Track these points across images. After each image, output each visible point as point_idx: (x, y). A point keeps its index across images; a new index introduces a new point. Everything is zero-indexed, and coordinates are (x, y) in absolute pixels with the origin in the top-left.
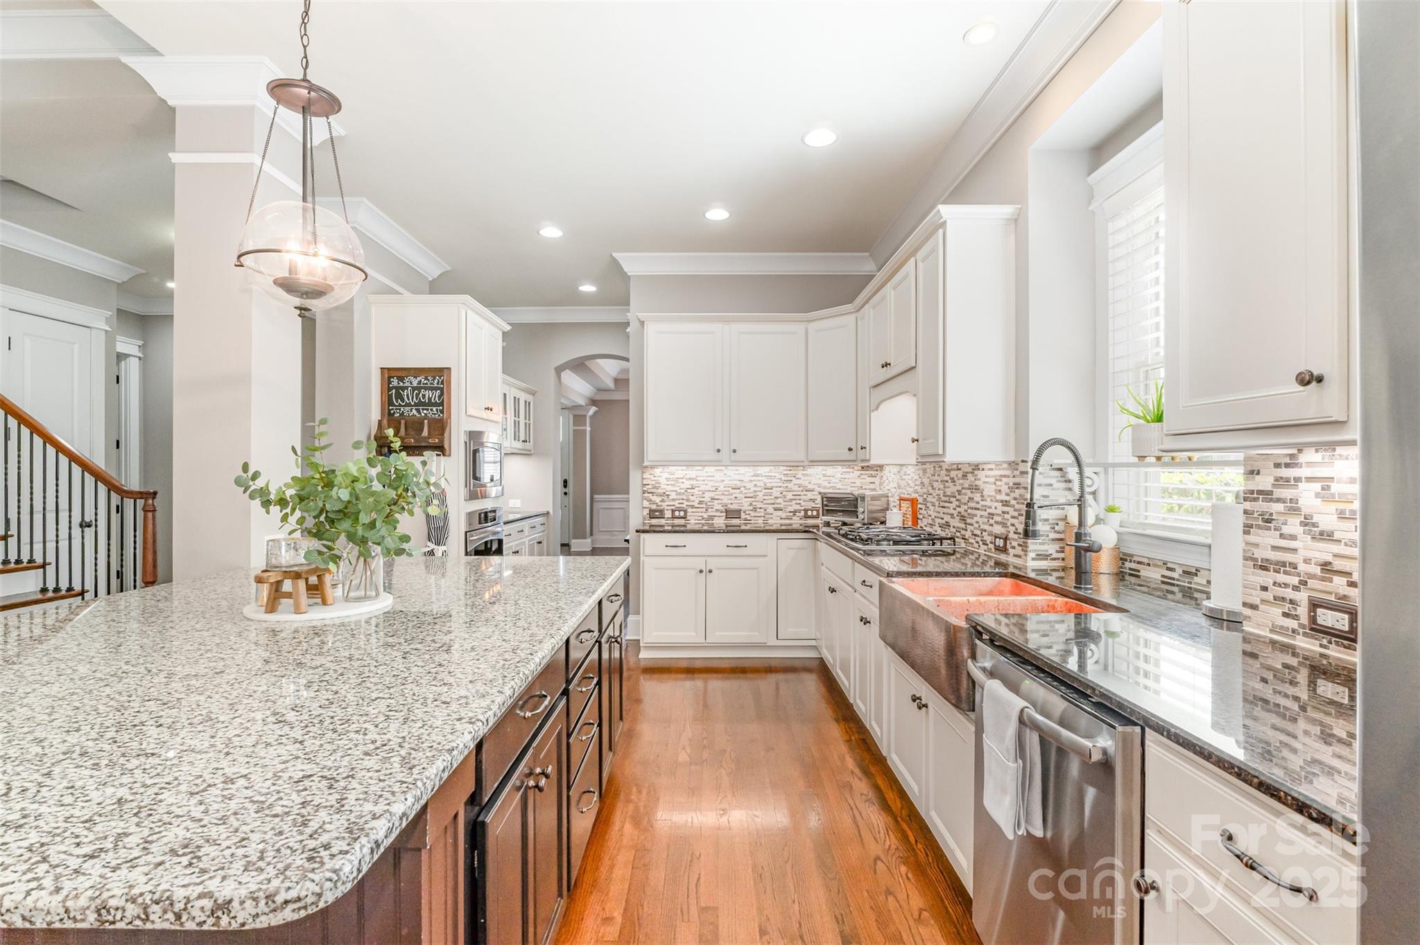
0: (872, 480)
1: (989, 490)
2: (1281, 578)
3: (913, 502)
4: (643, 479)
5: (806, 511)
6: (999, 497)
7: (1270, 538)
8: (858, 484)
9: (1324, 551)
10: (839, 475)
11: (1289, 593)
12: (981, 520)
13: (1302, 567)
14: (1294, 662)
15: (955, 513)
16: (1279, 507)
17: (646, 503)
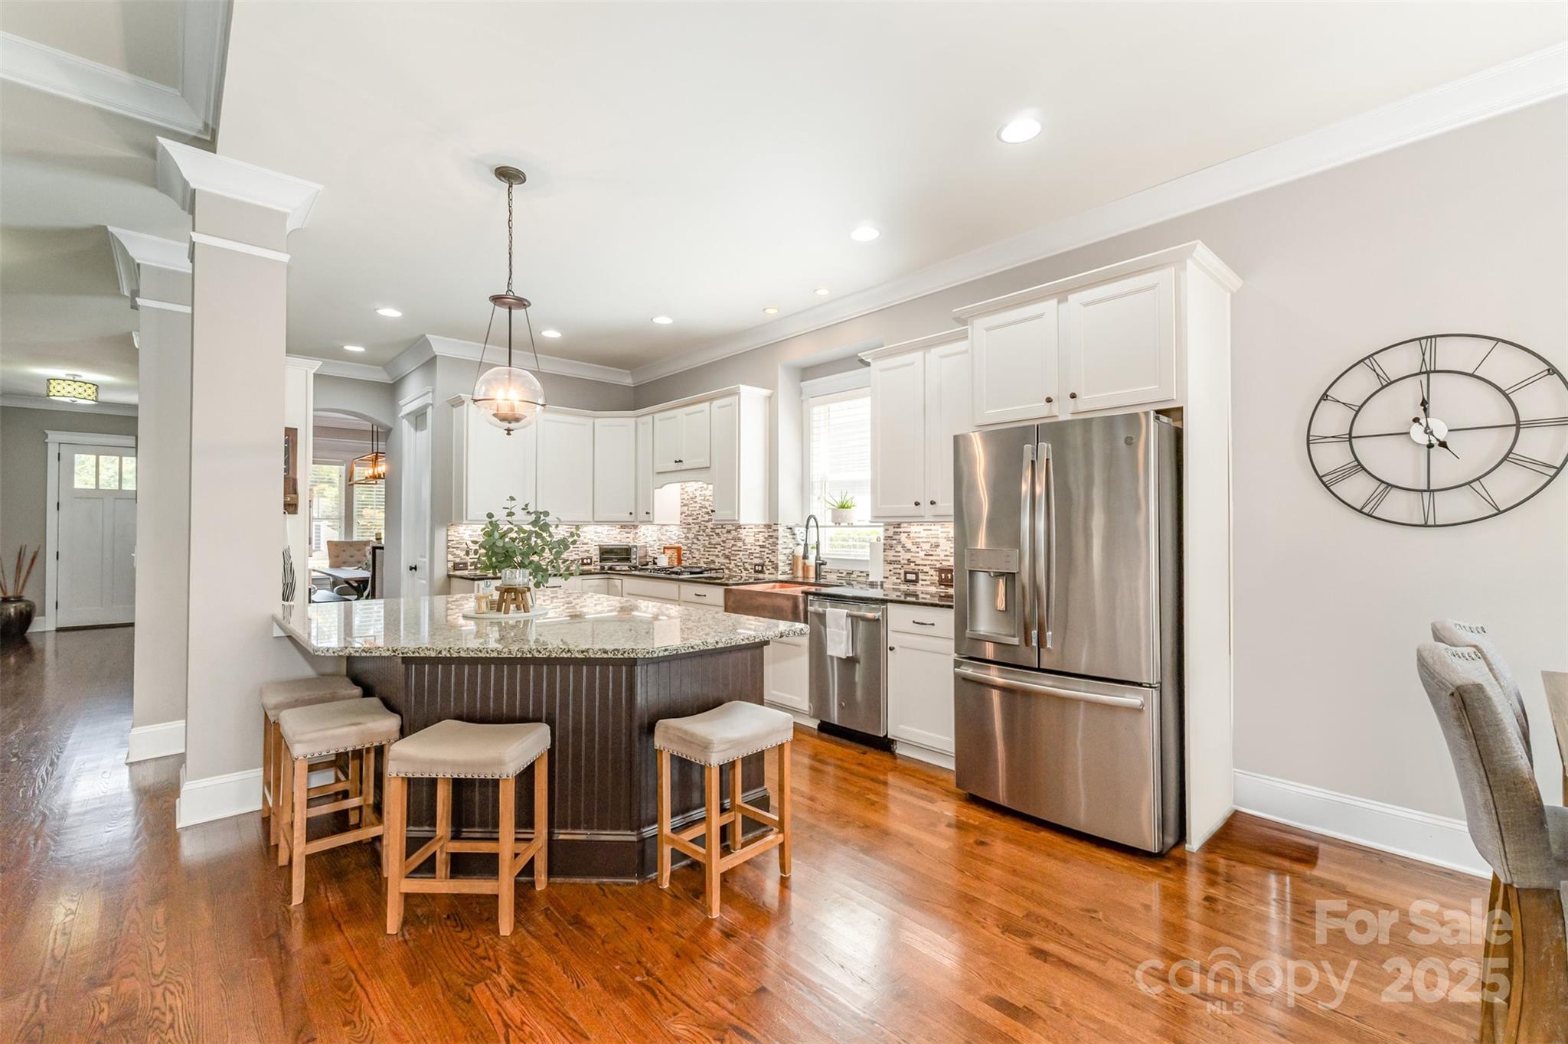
0: (628, 535)
1: (750, 540)
2: (896, 566)
3: (679, 549)
4: (448, 535)
5: (583, 559)
6: (757, 543)
7: (892, 553)
8: (619, 539)
9: (908, 556)
10: (605, 532)
11: (898, 571)
12: (743, 558)
13: (902, 562)
14: (899, 594)
15: (720, 554)
16: (895, 542)
17: (450, 557)
